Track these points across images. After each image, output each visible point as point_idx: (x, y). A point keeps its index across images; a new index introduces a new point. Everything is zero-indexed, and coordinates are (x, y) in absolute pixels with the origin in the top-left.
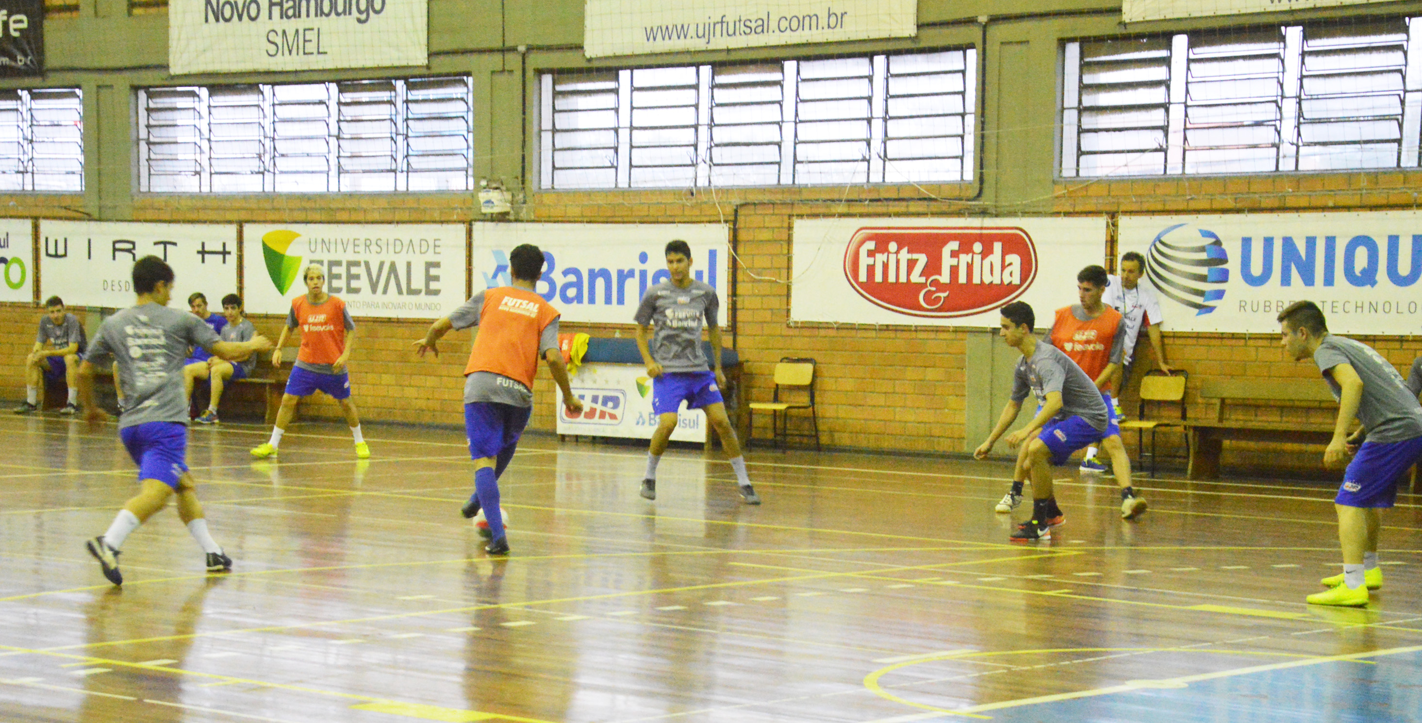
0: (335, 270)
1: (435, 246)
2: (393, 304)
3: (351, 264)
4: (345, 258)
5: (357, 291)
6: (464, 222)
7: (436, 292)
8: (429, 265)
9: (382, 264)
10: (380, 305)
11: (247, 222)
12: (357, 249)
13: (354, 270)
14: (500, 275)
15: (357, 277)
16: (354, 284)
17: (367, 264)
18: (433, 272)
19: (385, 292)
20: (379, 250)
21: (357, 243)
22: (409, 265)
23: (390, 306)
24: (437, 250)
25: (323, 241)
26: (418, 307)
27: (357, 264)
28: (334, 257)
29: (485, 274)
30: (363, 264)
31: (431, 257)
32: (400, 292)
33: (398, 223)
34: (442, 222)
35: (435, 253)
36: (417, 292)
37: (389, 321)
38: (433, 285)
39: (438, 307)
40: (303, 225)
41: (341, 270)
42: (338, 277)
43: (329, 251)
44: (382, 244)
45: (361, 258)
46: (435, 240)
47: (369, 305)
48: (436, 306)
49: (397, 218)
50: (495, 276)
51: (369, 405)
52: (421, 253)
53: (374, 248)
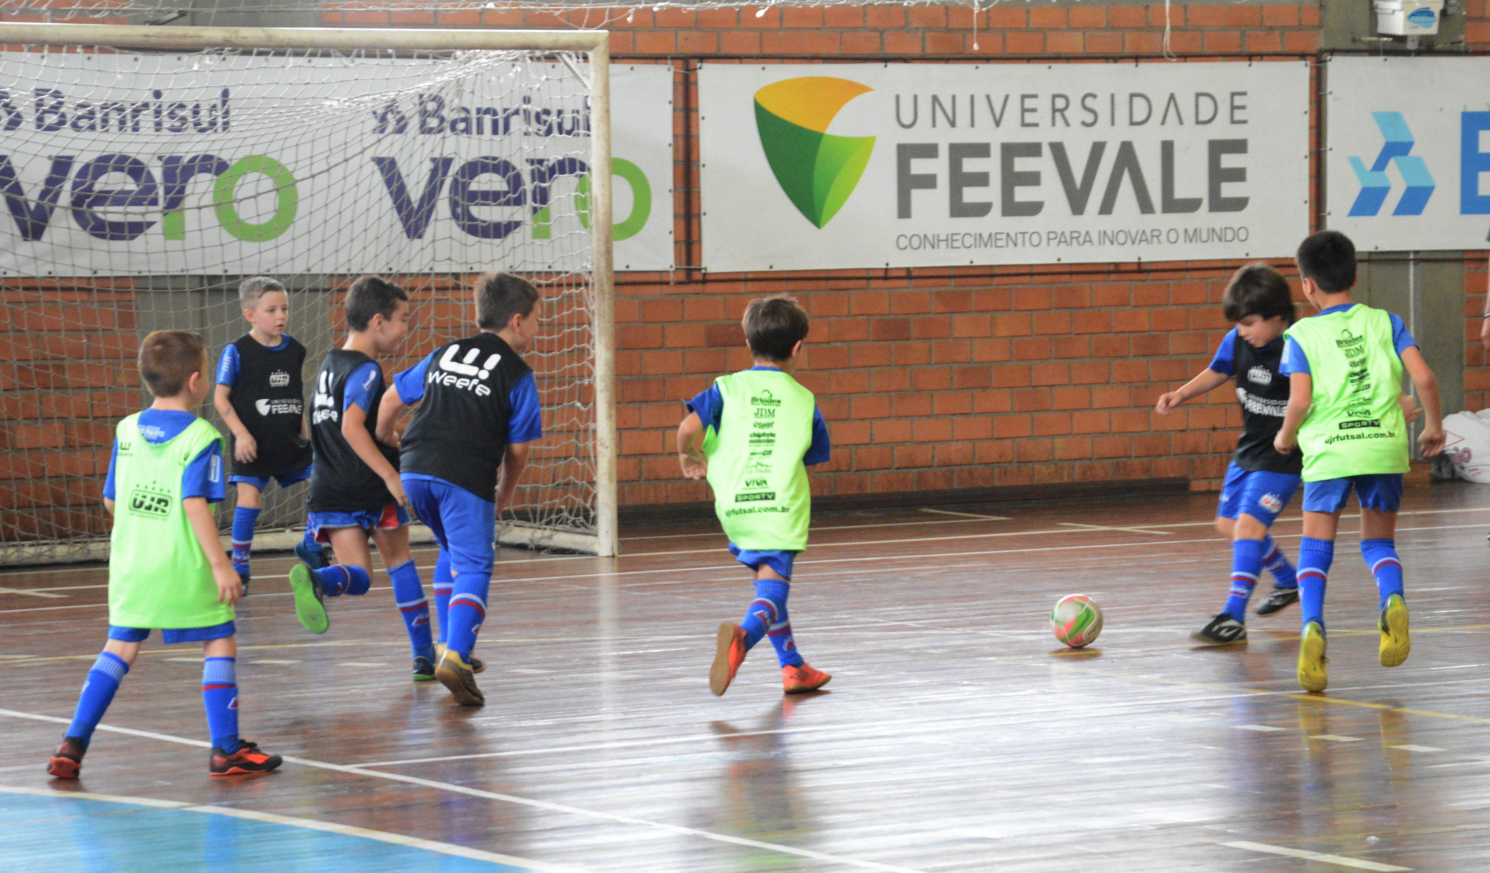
0: (970, 165)
1: (1233, 108)
2: (1127, 234)
3: (1010, 151)
4: (996, 139)
5: (1034, 208)
6: (1303, 56)
7: (1239, 204)
8: (1217, 148)
9: (1098, 149)
10: (1095, 238)
11: (703, 58)
12: (1029, 118)
13: (1021, 164)
14: (1393, 165)
15: (1033, 179)
16: (1023, 194)
17: (1058, 151)
18: (1228, 161)
19: (1107, 208)
20: (1089, 118)
21: (1029, 103)
22: (1167, 148)
23: (1121, 238)
24: (1239, 115)
25: (935, 99)
26: (1193, 236)
27: (1033, 150)
28: (964, 135)
29: (1356, 162)
30: (1046, 151)
31: (1222, 130)
32: (1146, 206)
33: (1137, 58)
34: (1250, 57)
35: (1233, 122)
36: (1191, 205)
37: (1117, 269)
38: (1229, 190)
39: (1242, 234)
40: (877, 68)
41: (992, 165)
42: (981, 180)
43: (953, 124)
44: (1101, 105)
45: (1044, 135)
46: (1233, 94)
47: (1062, 239)
48: (1236, 235)
49: (1128, 50)
50: (1380, 165)
51: (1057, 456)
52: (1198, 122)
53: (1076, 113)
